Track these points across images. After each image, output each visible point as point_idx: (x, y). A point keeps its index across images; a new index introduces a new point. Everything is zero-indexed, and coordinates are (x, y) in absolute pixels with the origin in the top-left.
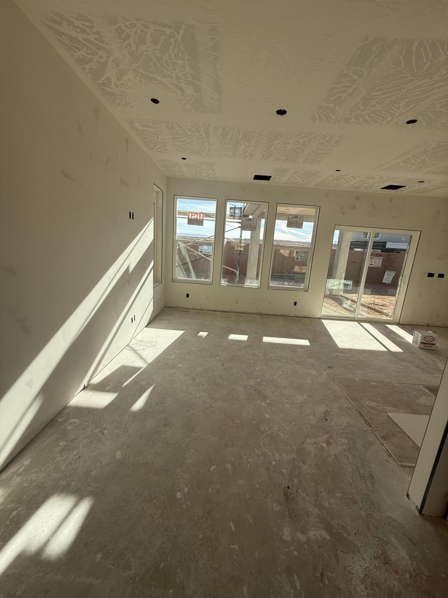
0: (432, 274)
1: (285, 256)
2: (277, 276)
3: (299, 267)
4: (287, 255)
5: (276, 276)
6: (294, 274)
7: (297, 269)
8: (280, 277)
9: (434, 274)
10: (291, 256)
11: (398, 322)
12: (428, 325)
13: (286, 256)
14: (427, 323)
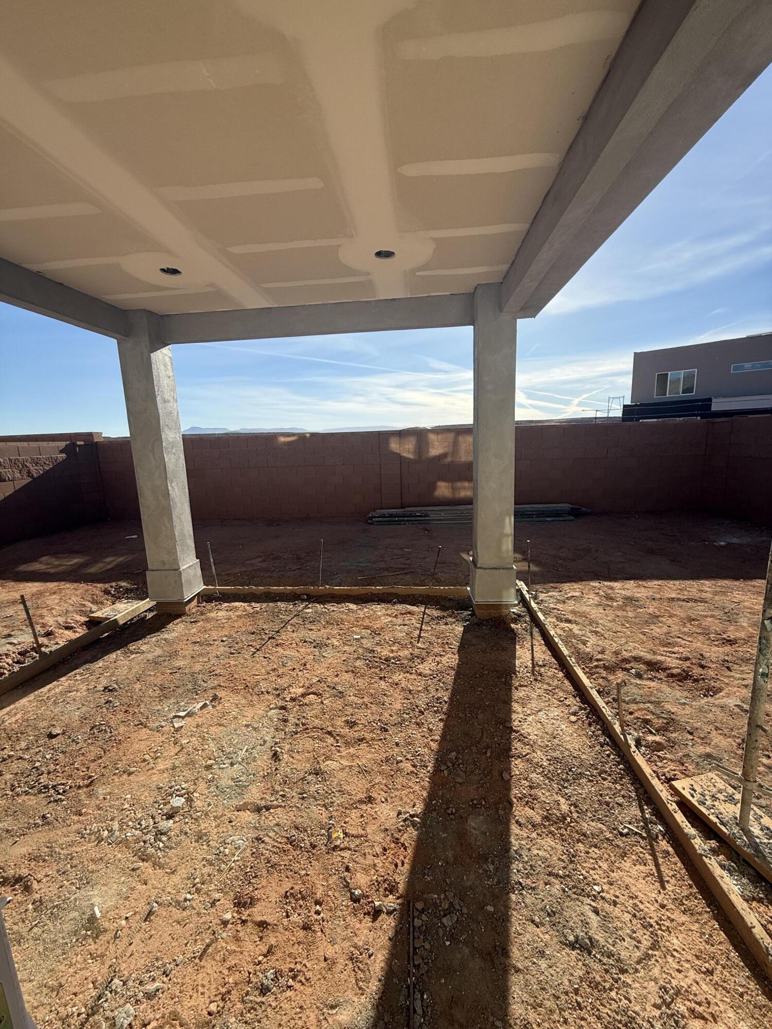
1: (404, 457)
2: (378, 517)
3: (450, 484)
4: (411, 456)
5: (377, 519)
6: (428, 508)
7: (443, 490)
8: (387, 519)
10: (423, 458)
13: (409, 459)
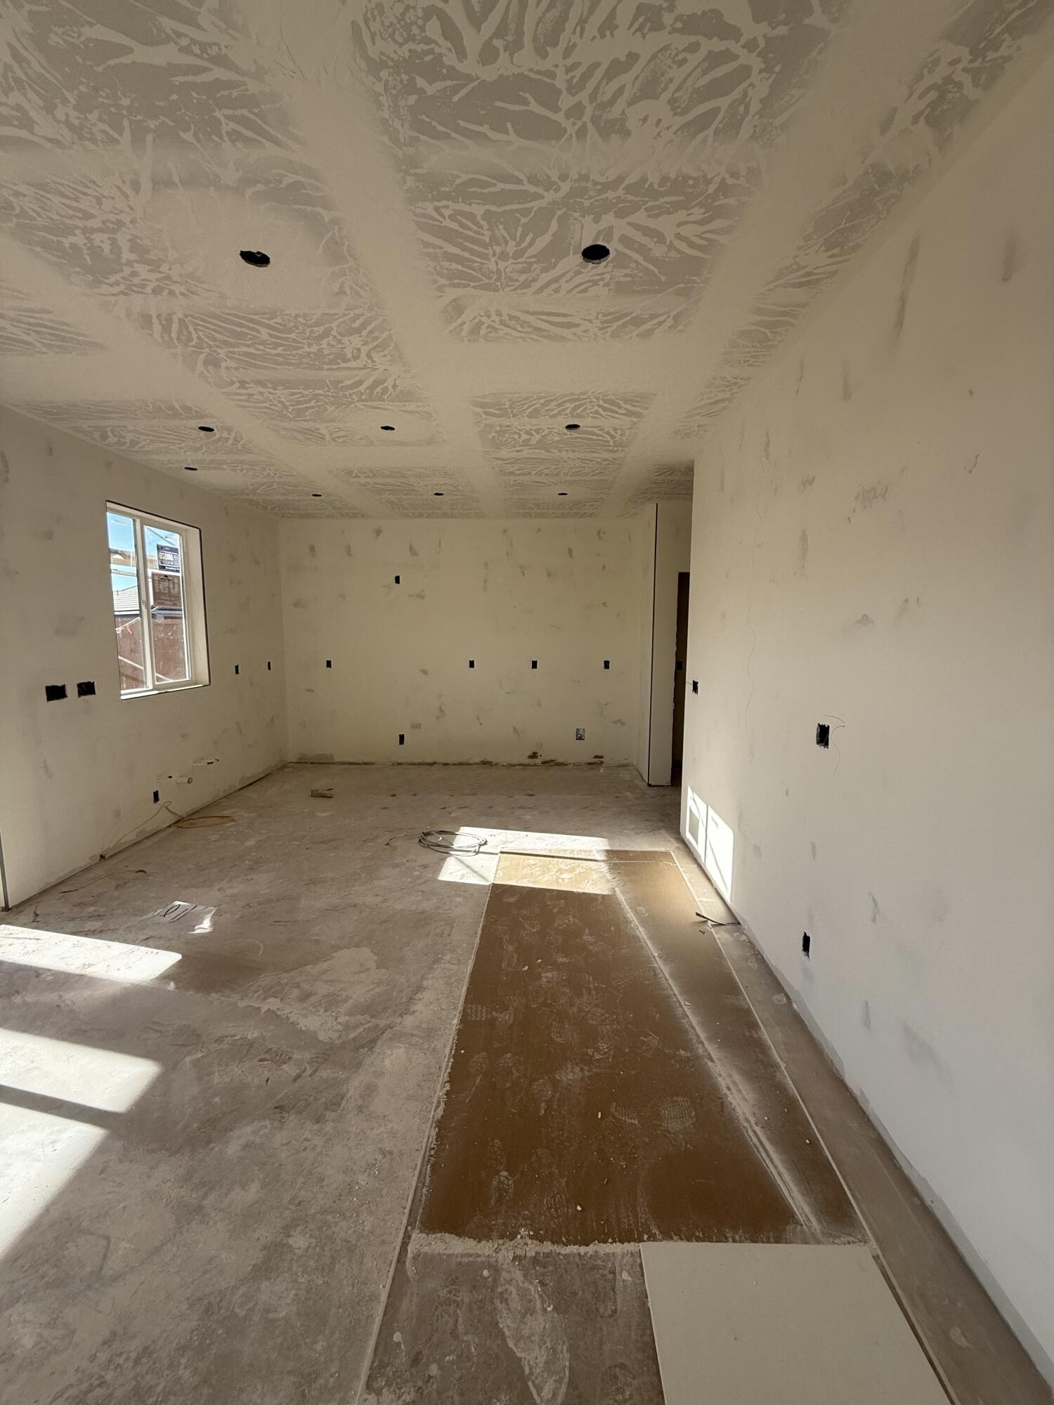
0: (57, 687)
9: (64, 686)
11: (3, 905)
12: (102, 857)
14: (99, 852)
